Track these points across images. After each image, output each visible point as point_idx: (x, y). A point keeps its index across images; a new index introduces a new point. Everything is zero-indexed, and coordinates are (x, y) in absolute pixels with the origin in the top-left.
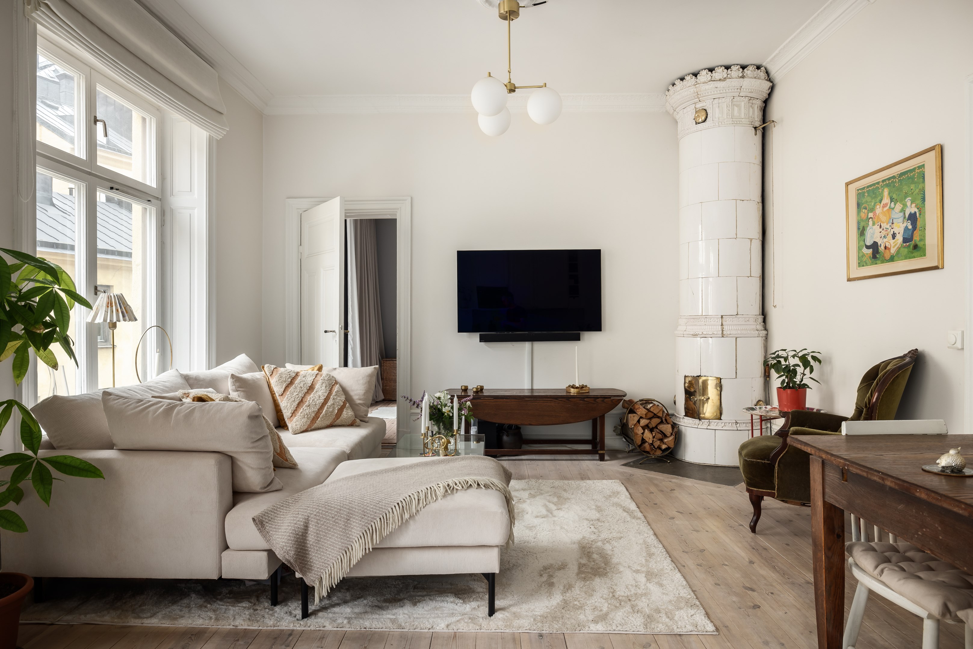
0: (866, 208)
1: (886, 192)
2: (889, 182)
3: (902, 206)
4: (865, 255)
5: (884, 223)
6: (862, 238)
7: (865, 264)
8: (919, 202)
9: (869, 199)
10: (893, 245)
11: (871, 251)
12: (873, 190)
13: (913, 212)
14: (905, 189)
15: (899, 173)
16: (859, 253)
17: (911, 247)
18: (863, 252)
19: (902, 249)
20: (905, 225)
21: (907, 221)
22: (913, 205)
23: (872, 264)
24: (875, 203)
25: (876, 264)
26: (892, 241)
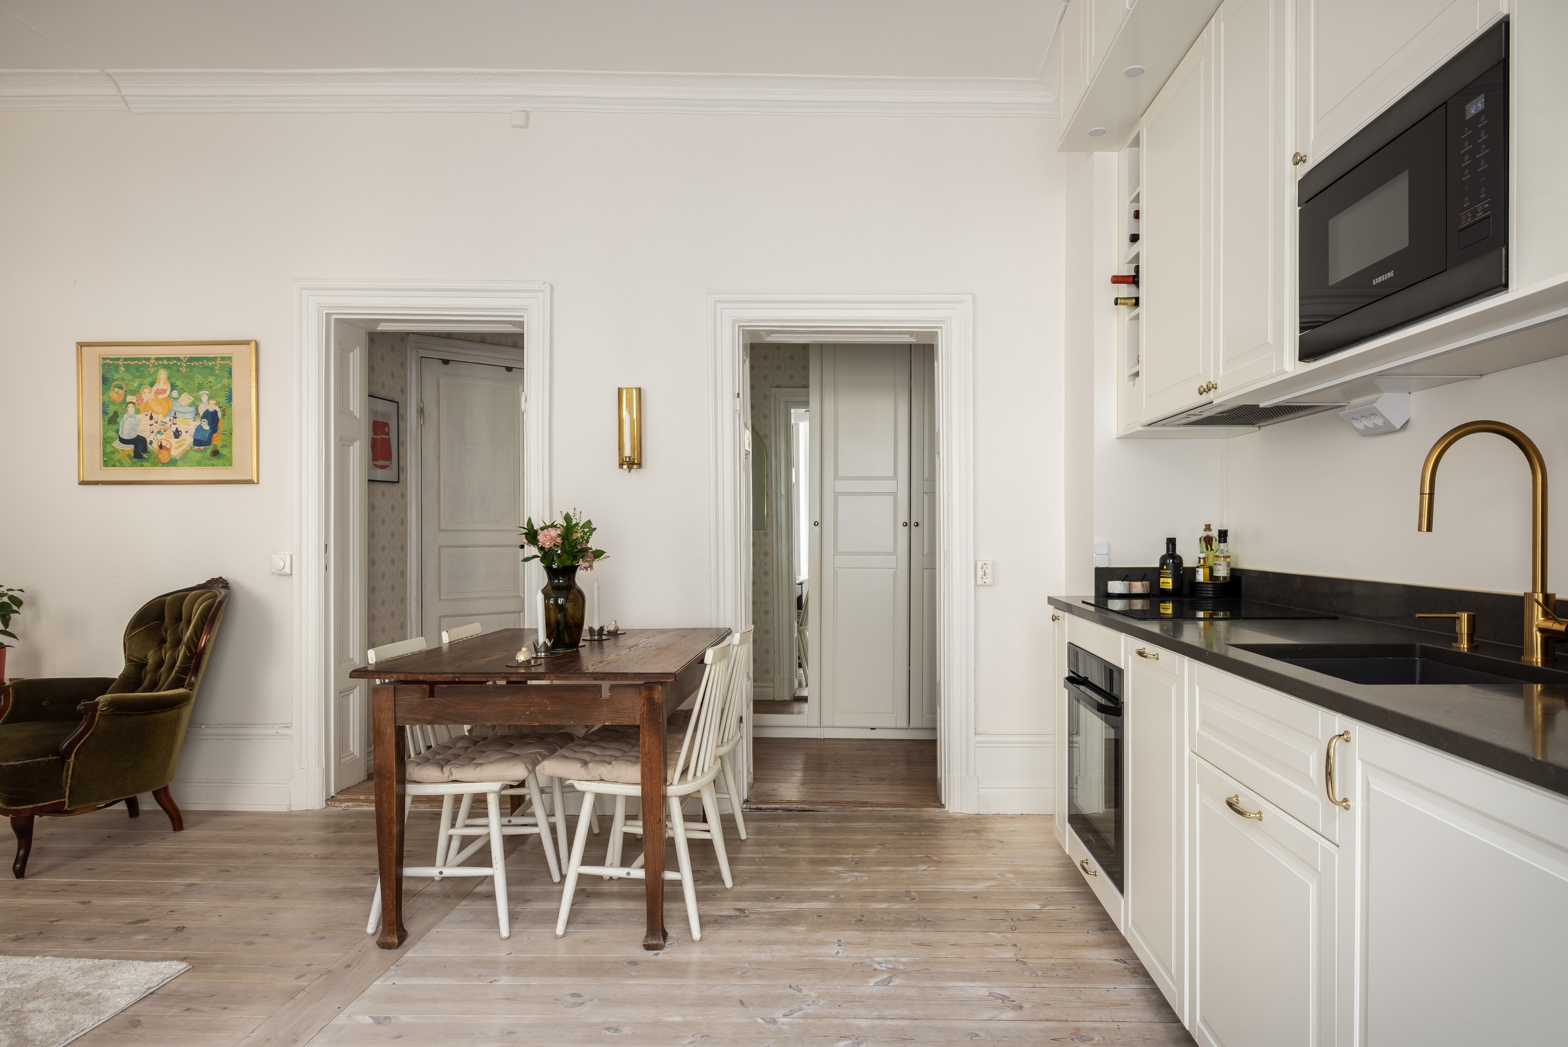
0: (121, 388)
1: (163, 375)
2: (171, 364)
3: (193, 399)
4: (118, 452)
5: (159, 414)
6: (115, 427)
7: (118, 464)
8: (223, 400)
9: (128, 377)
10: (174, 445)
11: (131, 447)
12: (137, 368)
13: (211, 409)
14: (198, 379)
15: (188, 356)
16: (105, 447)
17: (209, 452)
18: (113, 447)
19: (192, 453)
20: (198, 423)
21: (202, 418)
22: (212, 402)
23: (134, 465)
24: (140, 386)
25: (142, 466)
26: (174, 441)
